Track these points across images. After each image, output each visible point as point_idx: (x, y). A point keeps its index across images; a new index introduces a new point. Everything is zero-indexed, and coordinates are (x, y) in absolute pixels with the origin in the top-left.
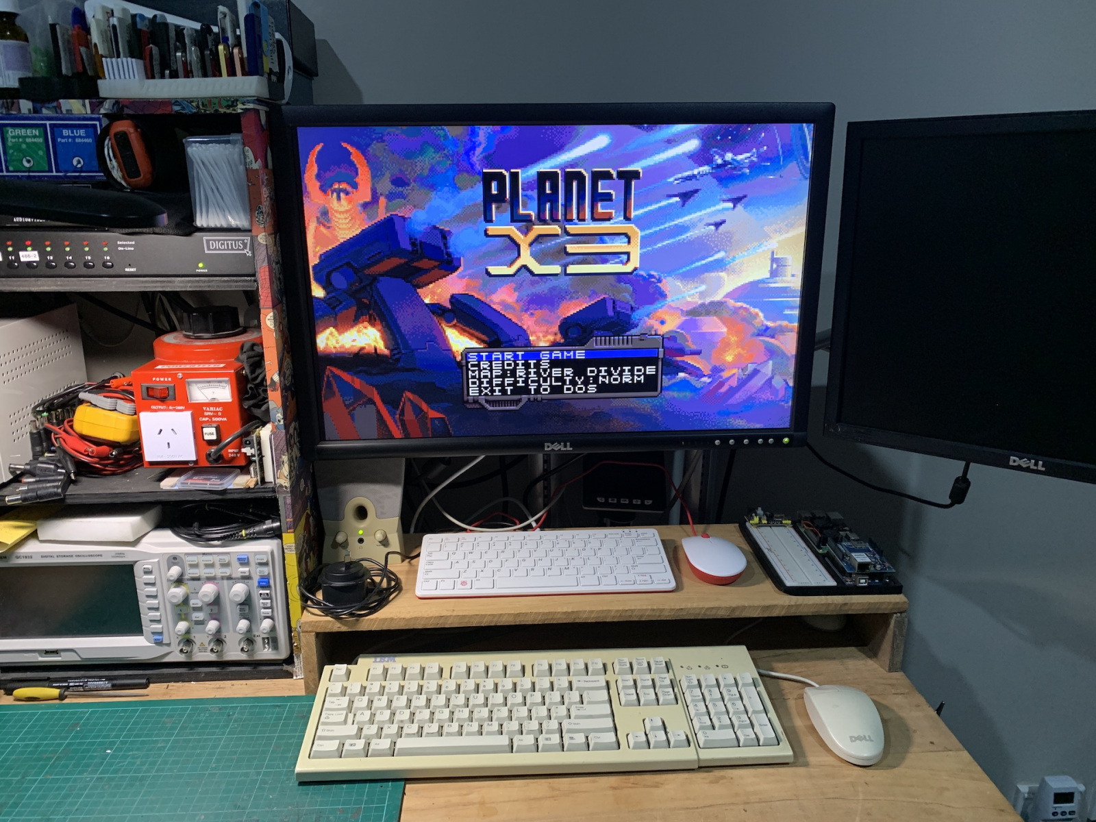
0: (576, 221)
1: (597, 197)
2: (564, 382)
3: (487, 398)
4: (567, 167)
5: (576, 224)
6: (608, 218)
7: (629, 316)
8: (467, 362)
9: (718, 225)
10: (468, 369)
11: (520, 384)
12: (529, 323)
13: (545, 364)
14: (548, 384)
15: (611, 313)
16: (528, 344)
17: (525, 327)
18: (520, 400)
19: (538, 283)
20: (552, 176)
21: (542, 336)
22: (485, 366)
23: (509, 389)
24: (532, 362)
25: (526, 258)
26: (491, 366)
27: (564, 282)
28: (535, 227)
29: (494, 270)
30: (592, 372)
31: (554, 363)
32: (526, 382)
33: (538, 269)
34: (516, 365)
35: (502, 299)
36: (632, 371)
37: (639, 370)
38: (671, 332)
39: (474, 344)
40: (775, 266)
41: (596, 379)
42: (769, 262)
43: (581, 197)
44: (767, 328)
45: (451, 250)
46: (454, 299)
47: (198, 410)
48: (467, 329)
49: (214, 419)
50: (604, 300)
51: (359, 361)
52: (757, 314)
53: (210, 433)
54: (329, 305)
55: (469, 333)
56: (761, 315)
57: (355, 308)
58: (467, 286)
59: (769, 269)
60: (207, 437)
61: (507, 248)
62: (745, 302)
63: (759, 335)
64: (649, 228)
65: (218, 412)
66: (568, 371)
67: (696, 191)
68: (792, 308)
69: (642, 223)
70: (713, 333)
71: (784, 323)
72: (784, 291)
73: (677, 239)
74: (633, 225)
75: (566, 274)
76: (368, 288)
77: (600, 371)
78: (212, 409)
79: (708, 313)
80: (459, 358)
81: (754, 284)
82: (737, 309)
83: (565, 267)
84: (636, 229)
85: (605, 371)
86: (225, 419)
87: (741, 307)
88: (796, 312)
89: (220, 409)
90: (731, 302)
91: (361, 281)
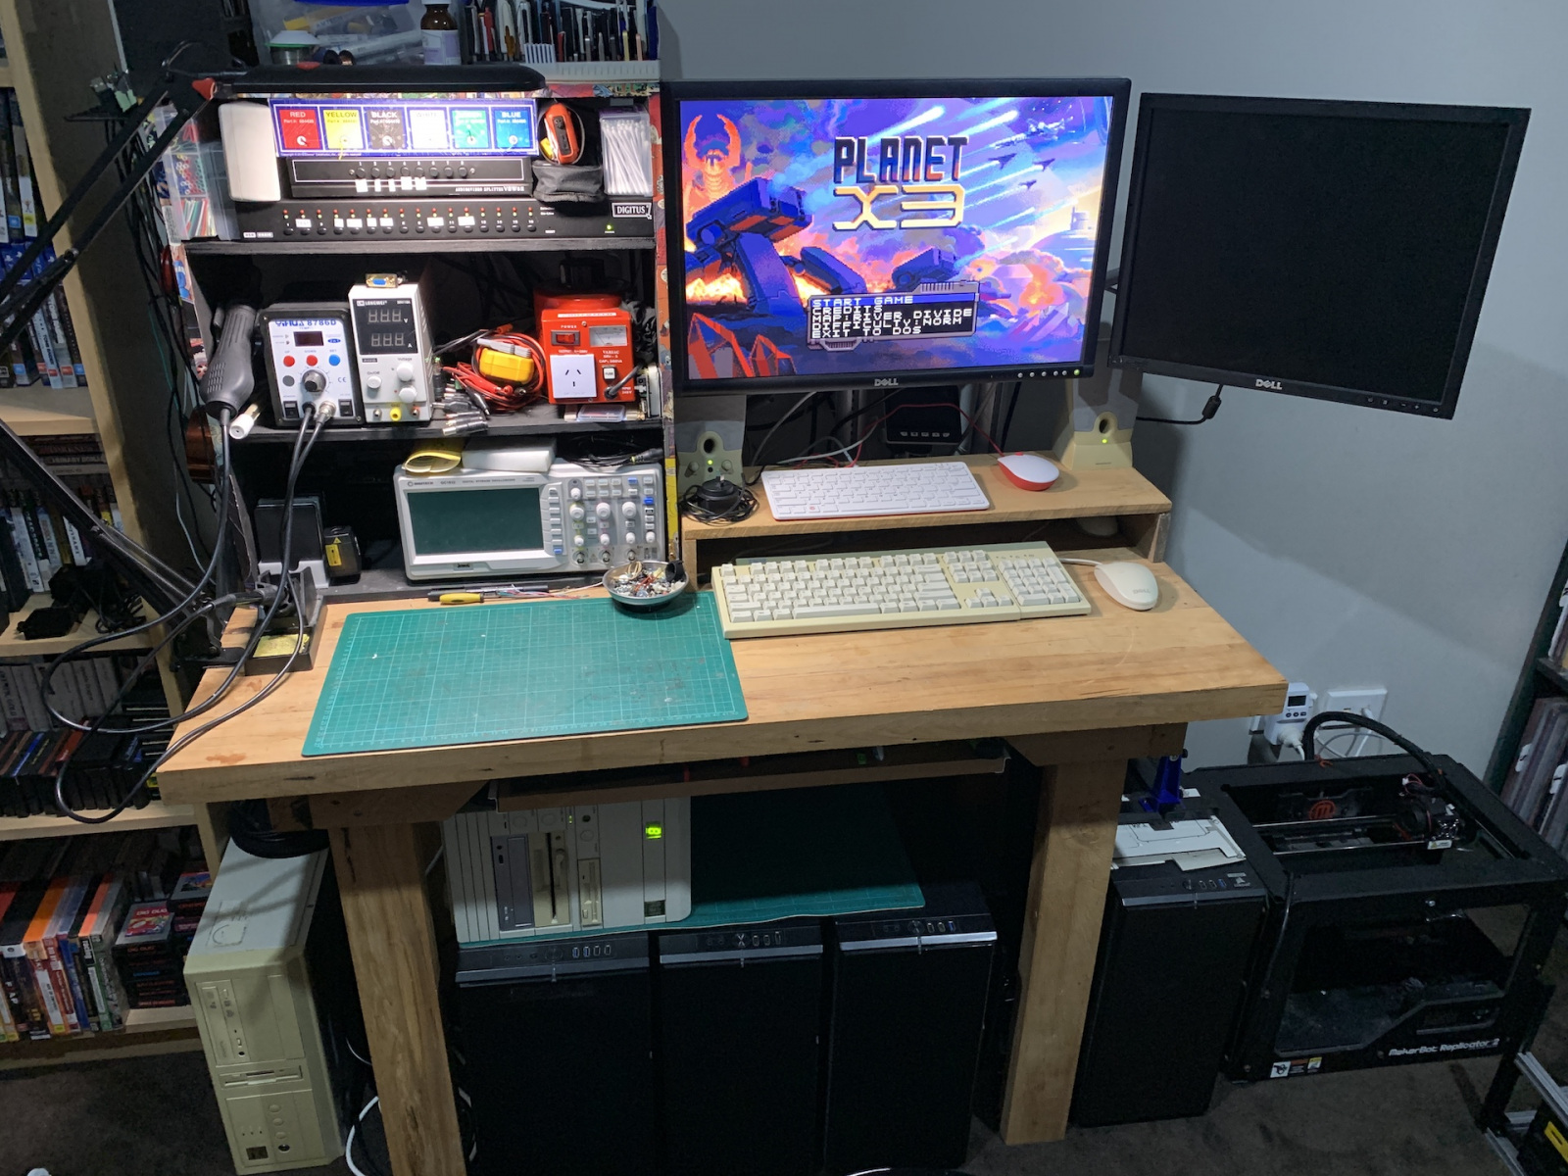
0: (912, 181)
1: (930, 161)
2: (893, 325)
3: (828, 340)
4: (906, 135)
5: (911, 184)
6: (938, 179)
7: (952, 265)
8: (812, 308)
9: (1029, 184)
10: (812, 314)
11: (856, 327)
12: (868, 272)
13: (878, 309)
14: (880, 326)
15: (936, 262)
16: (865, 291)
17: (863, 276)
18: (855, 342)
19: (876, 236)
20: (893, 143)
21: (877, 283)
22: (828, 312)
23: (846, 331)
24: (867, 307)
25: (868, 214)
26: (832, 311)
27: (898, 235)
28: (877, 187)
29: (839, 225)
30: (918, 315)
31: (887, 308)
32: (861, 325)
33: (877, 223)
34: (854, 310)
35: (845, 252)
36: (951, 314)
37: (958, 313)
38: (985, 278)
39: (818, 292)
40: (1075, 220)
41: (921, 320)
42: (1071, 217)
43: (917, 160)
44: (1066, 274)
45: (804, 208)
46: (804, 252)
47: (598, 353)
48: (814, 278)
49: (611, 361)
50: (931, 251)
51: (720, 309)
52: (1058, 262)
53: (609, 373)
54: (699, 258)
55: (815, 282)
56: (1062, 262)
57: (720, 261)
58: (817, 238)
59: (1070, 222)
60: (606, 377)
61: (851, 206)
62: (1050, 252)
63: (1059, 280)
64: (972, 187)
65: (614, 355)
66: (898, 315)
67: (1013, 155)
68: (1088, 256)
69: (967, 183)
70: (1022, 279)
71: (1080, 269)
72: (1081, 242)
73: (996, 196)
74: (959, 185)
75: (901, 228)
76: (732, 243)
77: (924, 314)
78: (610, 352)
79: (1018, 262)
80: (805, 305)
81: (1058, 236)
82: (1042, 258)
83: (900, 221)
84: (961, 187)
85: (929, 314)
86: (621, 361)
87: (1046, 256)
88: (1091, 260)
89: (617, 352)
90: (1038, 252)
91: (727, 238)
